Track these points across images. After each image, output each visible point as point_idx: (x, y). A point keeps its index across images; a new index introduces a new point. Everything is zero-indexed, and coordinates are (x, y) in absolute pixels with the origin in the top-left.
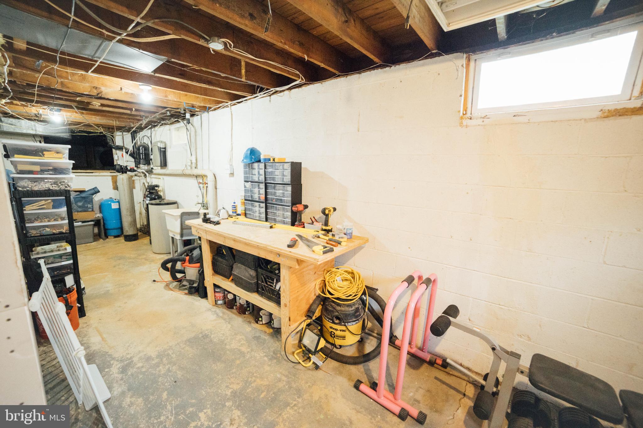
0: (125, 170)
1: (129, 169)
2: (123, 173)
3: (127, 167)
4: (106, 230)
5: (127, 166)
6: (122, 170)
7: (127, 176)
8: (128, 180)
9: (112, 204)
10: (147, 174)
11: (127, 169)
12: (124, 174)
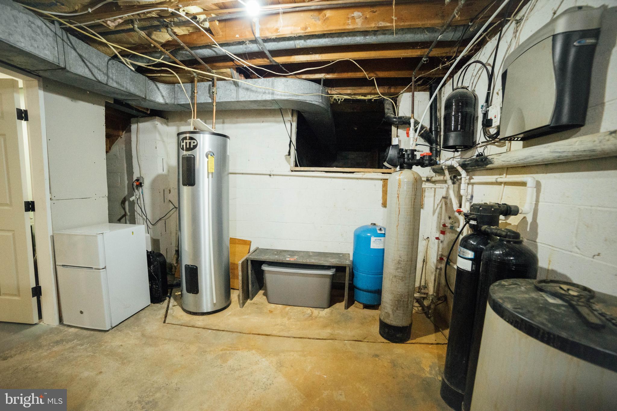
0: (408, 159)
1: (418, 157)
2: (402, 168)
3: (415, 153)
4: (352, 287)
5: (413, 151)
6: (402, 160)
7: (412, 176)
8: (411, 187)
9: (373, 239)
10: (463, 173)
11: (414, 156)
12: (406, 172)
